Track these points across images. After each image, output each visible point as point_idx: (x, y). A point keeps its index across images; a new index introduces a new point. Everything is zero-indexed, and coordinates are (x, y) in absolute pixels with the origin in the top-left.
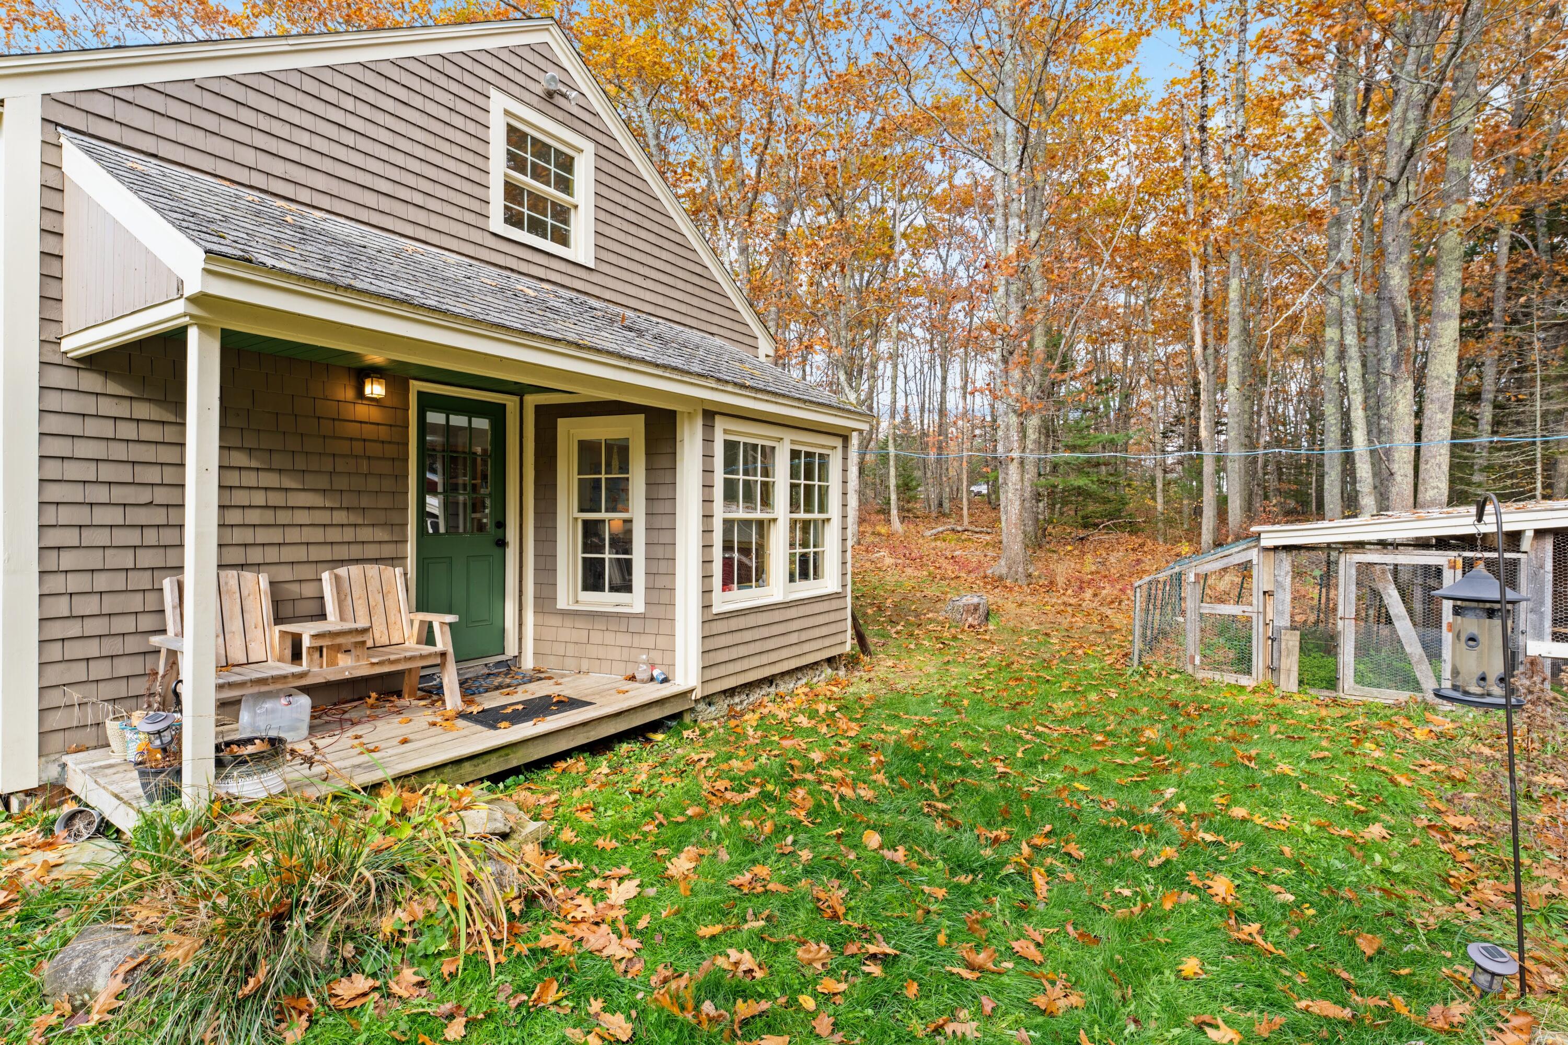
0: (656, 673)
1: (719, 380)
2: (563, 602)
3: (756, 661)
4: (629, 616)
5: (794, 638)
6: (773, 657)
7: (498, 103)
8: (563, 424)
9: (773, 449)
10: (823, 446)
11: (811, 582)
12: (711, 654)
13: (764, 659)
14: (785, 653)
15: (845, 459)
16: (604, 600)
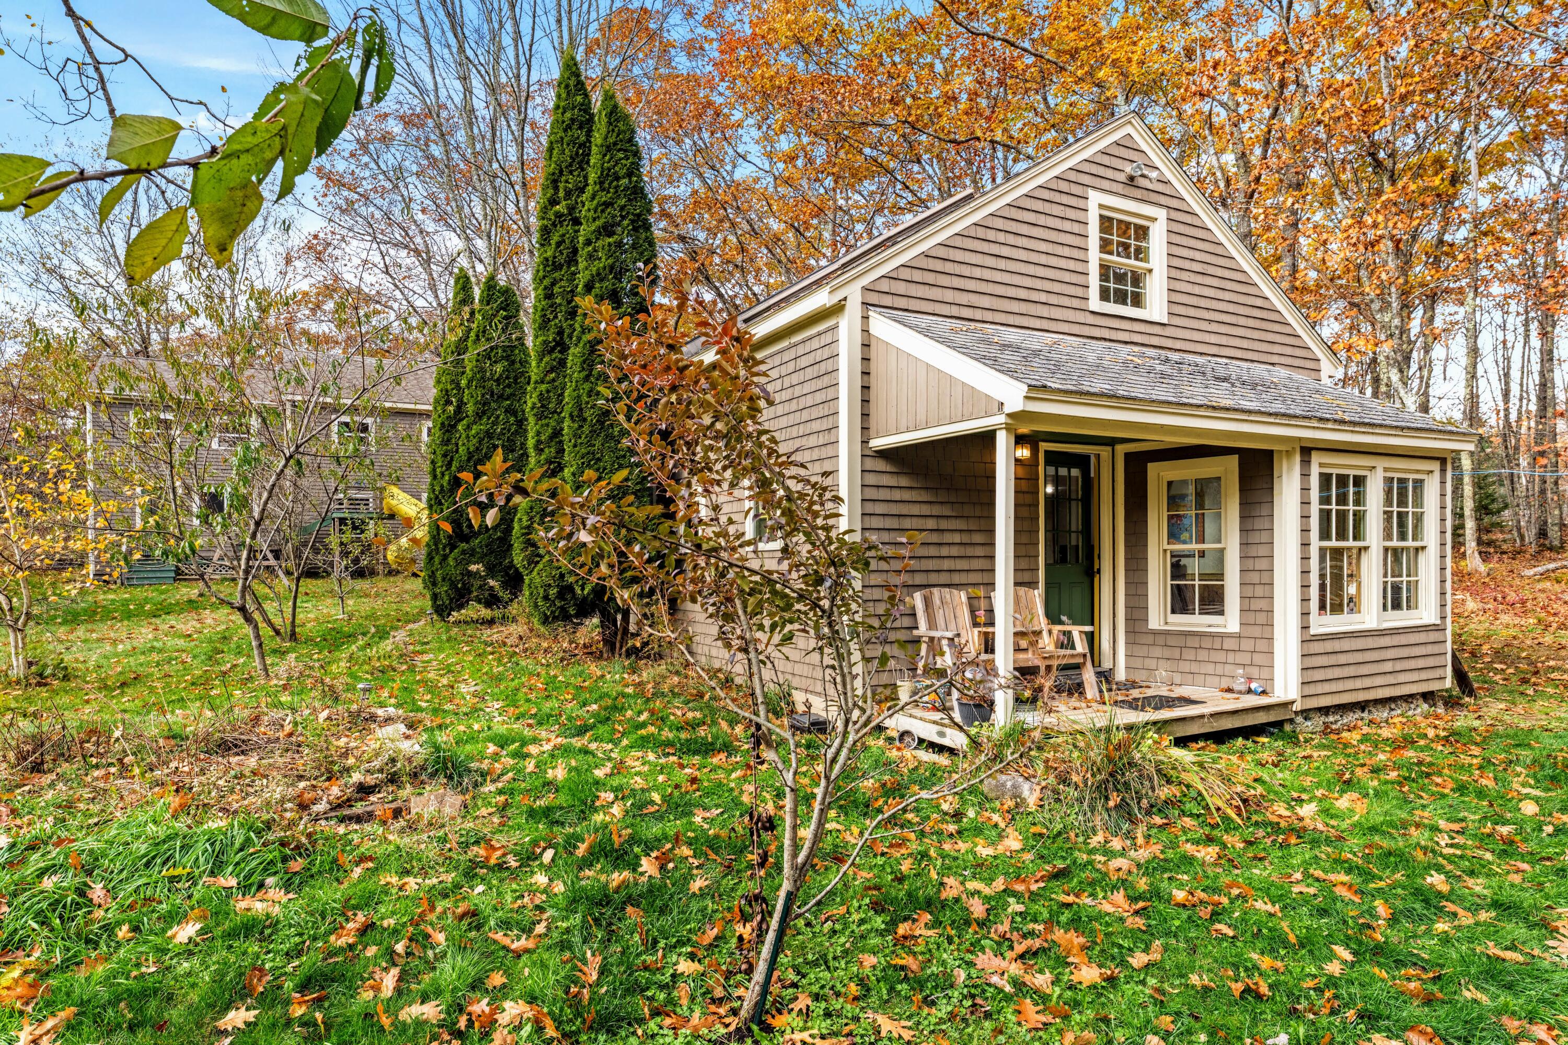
0: (1254, 686)
1: (1321, 419)
2: (1155, 623)
3: (1350, 684)
4: (1222, 636)
5: (1388, 667)
6: (1367, 682)
7: (1095, 199)
8: (1153, 469)
9: (1365, 477)
10: (1418, 471)
11: (1404, 613)
12: (1310, 672)
13: (1359, 684)
14: (1378, 681)
15: (1443, 482)
16: (1197, 621)
